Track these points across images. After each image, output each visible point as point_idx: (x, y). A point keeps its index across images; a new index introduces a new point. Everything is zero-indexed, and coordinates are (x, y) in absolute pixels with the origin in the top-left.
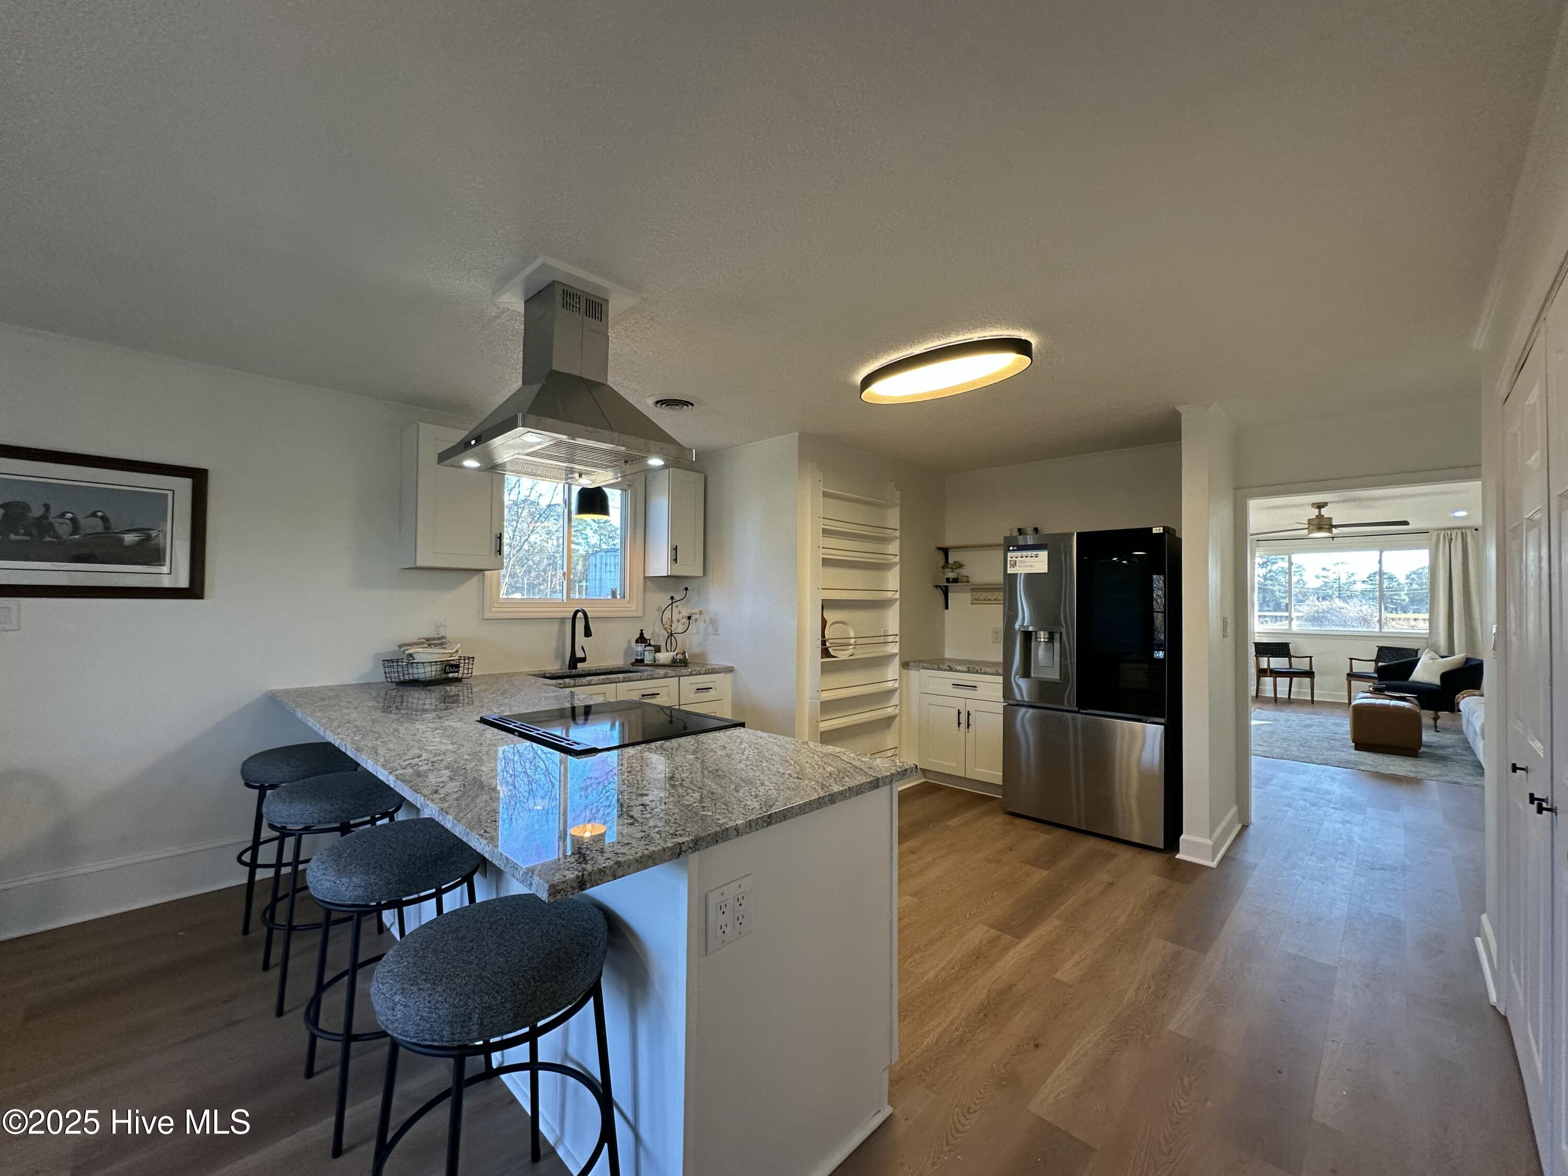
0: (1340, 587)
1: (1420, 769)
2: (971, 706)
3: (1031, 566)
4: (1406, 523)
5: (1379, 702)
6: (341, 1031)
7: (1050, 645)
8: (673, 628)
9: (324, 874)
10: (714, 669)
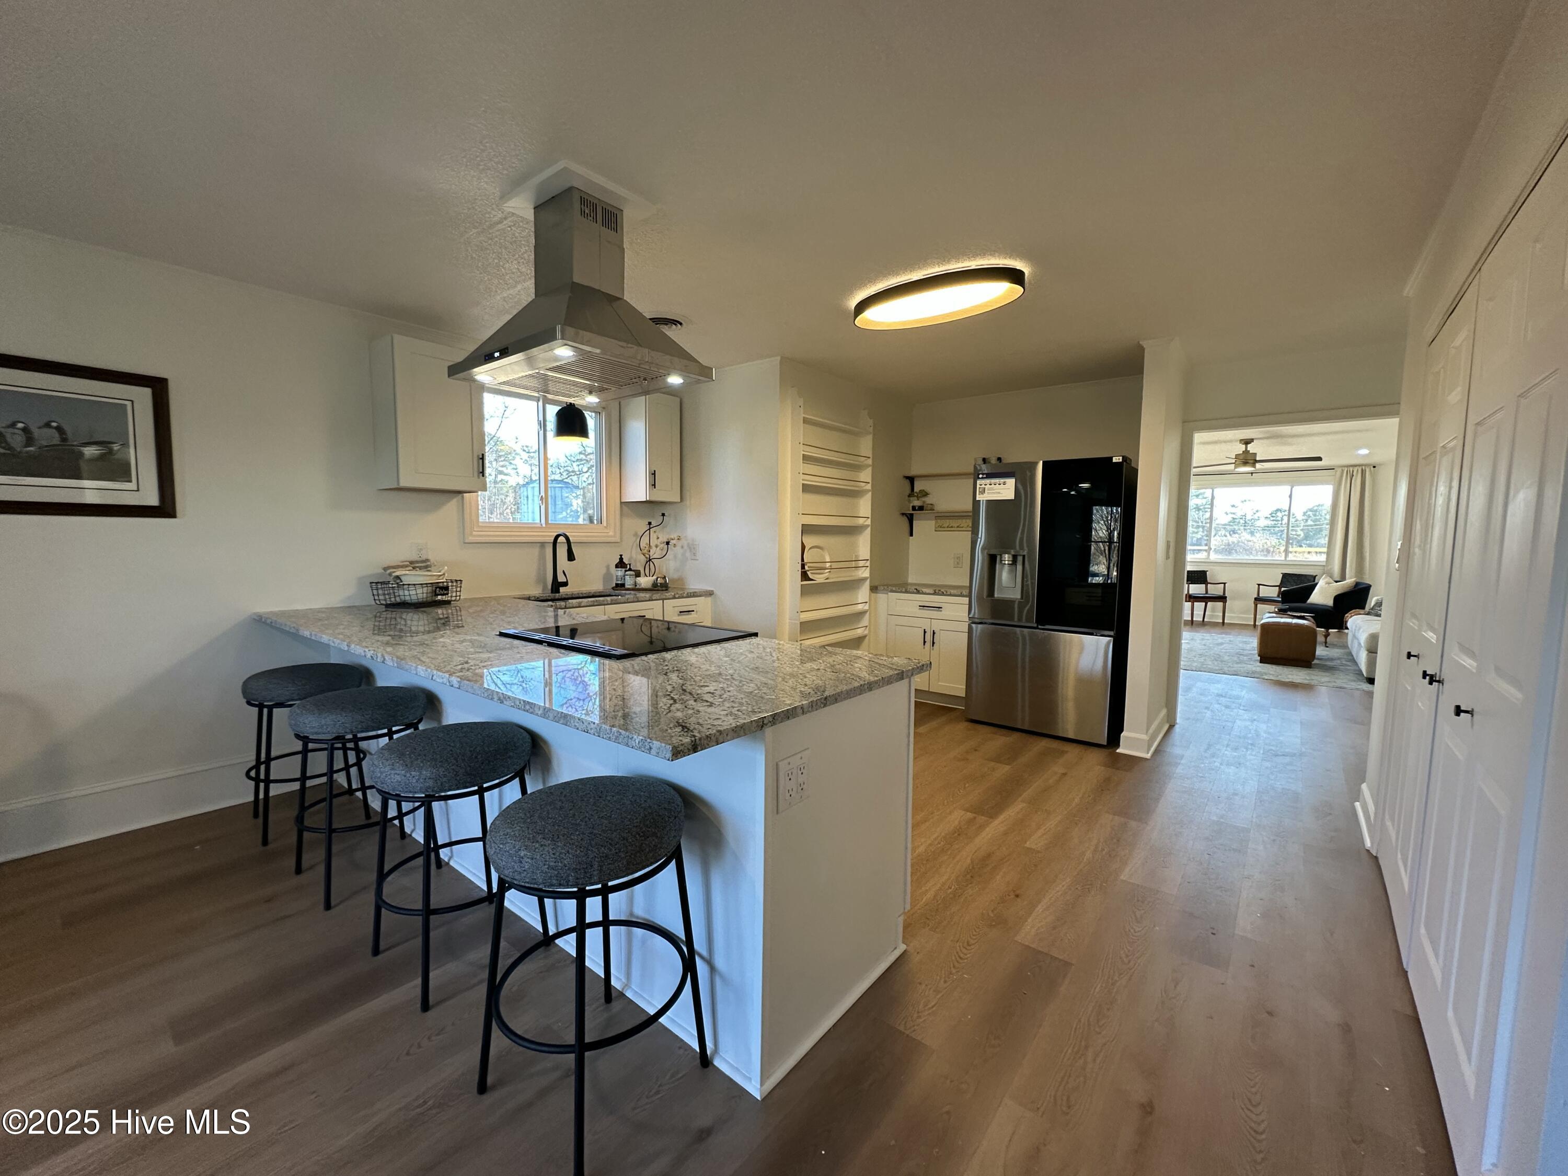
0: (1246, 522)
1: (1313, 677)
2: (936, 626)
3: (999, 493)
4: (1319, 459)
5: (1283, 620)
6: (419, 905)
7: (1014, 567)
8: (651, 553)
9: (393, 769)
10: (695, 592)
